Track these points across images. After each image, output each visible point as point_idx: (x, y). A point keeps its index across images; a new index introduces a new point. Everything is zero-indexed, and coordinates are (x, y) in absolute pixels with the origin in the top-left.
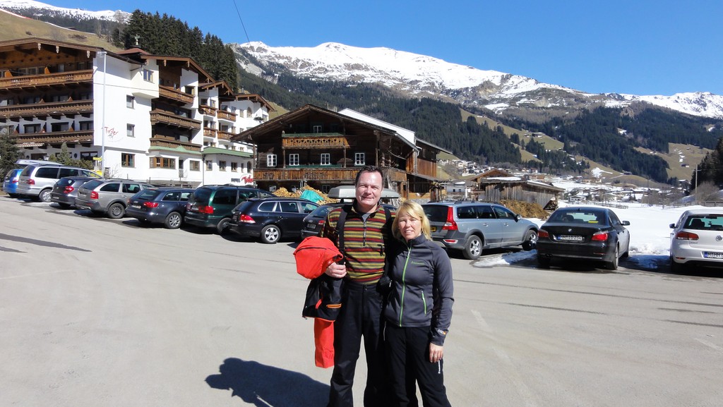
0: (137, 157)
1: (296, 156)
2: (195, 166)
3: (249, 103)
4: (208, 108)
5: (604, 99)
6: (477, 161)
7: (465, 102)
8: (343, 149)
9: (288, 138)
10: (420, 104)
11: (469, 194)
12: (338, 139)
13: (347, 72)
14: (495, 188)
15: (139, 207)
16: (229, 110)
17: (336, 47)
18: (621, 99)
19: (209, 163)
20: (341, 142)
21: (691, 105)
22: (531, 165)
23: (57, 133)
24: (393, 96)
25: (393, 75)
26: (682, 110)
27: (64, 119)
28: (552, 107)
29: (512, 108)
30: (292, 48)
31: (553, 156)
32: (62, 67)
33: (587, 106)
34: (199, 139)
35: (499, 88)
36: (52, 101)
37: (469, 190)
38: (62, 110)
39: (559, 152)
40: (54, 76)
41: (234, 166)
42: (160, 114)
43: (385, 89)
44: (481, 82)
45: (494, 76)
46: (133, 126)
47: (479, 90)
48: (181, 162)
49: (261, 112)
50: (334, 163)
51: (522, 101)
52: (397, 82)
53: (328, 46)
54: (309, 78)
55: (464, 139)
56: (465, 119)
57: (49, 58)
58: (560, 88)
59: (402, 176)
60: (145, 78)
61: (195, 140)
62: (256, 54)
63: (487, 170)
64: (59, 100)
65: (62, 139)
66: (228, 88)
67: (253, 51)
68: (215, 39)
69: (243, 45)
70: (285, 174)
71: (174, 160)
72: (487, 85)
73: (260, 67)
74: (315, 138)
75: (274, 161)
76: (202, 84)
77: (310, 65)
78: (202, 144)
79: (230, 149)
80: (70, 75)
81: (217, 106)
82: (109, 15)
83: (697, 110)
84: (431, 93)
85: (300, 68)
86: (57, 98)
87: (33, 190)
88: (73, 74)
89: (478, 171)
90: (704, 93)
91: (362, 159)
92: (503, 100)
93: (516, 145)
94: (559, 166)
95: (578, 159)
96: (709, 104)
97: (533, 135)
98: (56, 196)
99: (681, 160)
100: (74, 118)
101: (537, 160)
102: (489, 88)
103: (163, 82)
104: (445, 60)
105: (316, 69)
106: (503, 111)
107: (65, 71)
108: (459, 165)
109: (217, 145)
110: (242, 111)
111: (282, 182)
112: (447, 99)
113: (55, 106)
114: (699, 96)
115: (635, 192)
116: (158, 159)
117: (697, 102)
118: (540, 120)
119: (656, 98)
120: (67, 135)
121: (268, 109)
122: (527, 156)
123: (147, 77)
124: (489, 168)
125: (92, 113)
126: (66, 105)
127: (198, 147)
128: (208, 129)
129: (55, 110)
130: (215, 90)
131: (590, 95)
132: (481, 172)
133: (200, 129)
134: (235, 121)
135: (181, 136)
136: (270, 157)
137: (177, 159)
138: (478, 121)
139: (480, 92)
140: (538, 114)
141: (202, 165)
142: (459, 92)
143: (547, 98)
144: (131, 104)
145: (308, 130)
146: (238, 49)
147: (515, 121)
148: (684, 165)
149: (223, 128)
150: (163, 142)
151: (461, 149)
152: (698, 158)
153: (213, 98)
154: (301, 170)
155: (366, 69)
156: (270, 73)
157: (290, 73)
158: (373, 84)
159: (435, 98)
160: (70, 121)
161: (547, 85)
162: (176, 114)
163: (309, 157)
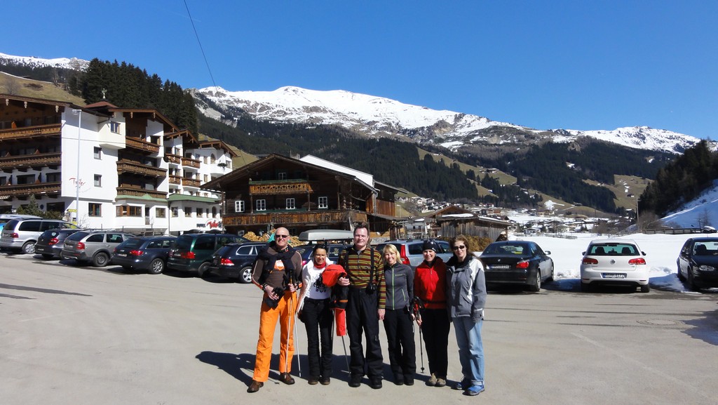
0: (104, 206)
1: (263, 202)
2: (161, 213)
3: (213, 150)
4: (173, 156)
5: (552, 135)
6: (435, 197)
7: (422, 140)
8: (307, 194)
9: (255, 185)
10: (379, 144)
11: (429, 230)
12: (302, 185)
13: (306, 114)
14: (450, 225)
15: (126, 255)
16: (193, 157)
17: (294, 91)
18: (568, 134)
19: (175, 209)
20: (305, 188)
21: (631, 139)
22: (488, 200)
23: (23, 185)
24: (351, 136)
25: (350, 116)
26: (623, 144)
27: (31, 172)
28: (504, 144)
29: (466, 145)
30: (250, 92)
31: (508, 190)
32: (29, 121)
33: (536, 142)
34: (164, 186)
35: (453, 127)
36: (18, 154)
37: (429, 227)
38: (29, 163)
39: (513, 186)
40: (21, 130)
41: (199, 212)
42: (127, 164)
43: (344, 130)
44: (436, 122)
45: (448, 116)
46: (100, 176)
47: (434, 129)
48: (147, 210)
49: (224, 158)
50: (298, 207)
51: (476, 139)
52: (355, 123)
53: (286, 90)
54: (268, 121)
55: (422, 177)
56: (422, 158)
57: (16, 113)
58: (510, 126)
59: (363, 217)
60: (112, 130)
61: (161, 188)
62: (214, 99)
63: (446, 206)
64: (25, 154)
65: (29, 192)
66: (192, 136)
67: (213, 96)
68: (174, 85)
69: (201, 91)
70: (253, 219)
71: (140, 208)
72: (441, 124)
73: (219, 111)
74: (280, 184)
75: (242, 206)
76: (167, 134)
77: (269, 108)
78: (168, 191)
79: (195, 195)
80: (38, 129)
81: (181, 154)
82: (64, 63)
83: (638, 143)
84: (388, 133)
85: (259, 111)
86: (23, 151)
87: (16, 243)
88: (41, 128)
89: (437, 208)
90: (643, 127)
91: (325, 202)
92: (457, 138)
93: (472, 181)
94: (514, 200)
95: (531, 193)
96: (647, 138)
97: (488, 171)
98: (41, 248)
99: (626, 191)
100: (40, 170)
101: (493, 195)
102: (444, 127)
103: (129, 134)
104: (400, 101)
105: (275, 113)
106: (458, 149)
107: (32, 125)
108: (419, 202)
109: (182, 192)
110: (205, 157)
111: (250, 226)
112: (405, 138)
113: (22, 159)
114: (638, 130)
115: (586, 223)
116: (125, 208)
117: (637, 136)
118: (493, 156)
119: (599, 133)
120: (34, 188)
121: (232, 155)
122: (483, 191)
123: (114, 129)
124: (448, 204)
125: (61, 165)
126: (34, 158)
127: (164, 194)
128: (173, 177)
129: (21, 164)
130: (180, 139)
131: (539, 132)
132: (440, 208)
133: (165, 177)
134: (199, 167)
135: (147, 185)
136: (238, 203)
137: (143, 207)
138: (434, 159)
139: (435, 131)
140: (491, 151)
141: (168, 212)
142: (415, 132)
143: (499, 135)
144: (98, 155)
145: (274, 177)
146: (197, 94)
147: (469, 158)
148: (629, 195)
149: (188, 175)
150: (130, 190)
151: (420, 186)
152: (642, 188)
153: (177, 146)
154: (268, 215)
155: (325, 111)
156: (229, 117)
157: (249, 116)
158: (331, 125)
159: (393, 138)
160: (37, 173)
161: (498, 123)
162: (141, 163)
163: (275, 203)
